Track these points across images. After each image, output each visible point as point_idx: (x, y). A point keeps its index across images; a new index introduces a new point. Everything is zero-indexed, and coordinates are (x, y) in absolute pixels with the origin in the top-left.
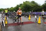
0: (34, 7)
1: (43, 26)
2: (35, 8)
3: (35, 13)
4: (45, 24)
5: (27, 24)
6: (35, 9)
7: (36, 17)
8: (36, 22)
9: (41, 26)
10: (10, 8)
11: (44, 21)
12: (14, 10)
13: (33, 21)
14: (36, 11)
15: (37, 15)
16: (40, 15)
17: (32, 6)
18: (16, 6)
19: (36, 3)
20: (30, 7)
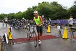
0: (57, 11)
1: (71, 42)
2: (57, 13)
3: (58, 21)
4: (74, 40)
5: (45, 39)
6: (57, 15)
7: (59, 27)
8: (60, 36)
9: (67, 42)
10: (17, 14)
11: (73, 34)
12: (23, 17)
13: (54, 35)
14: (60, 18)
15: (61, 25)
16: (67, 25)
17: (53, 11)
18: (27, 10)
19: (60, 5)
20: (50, 11)
